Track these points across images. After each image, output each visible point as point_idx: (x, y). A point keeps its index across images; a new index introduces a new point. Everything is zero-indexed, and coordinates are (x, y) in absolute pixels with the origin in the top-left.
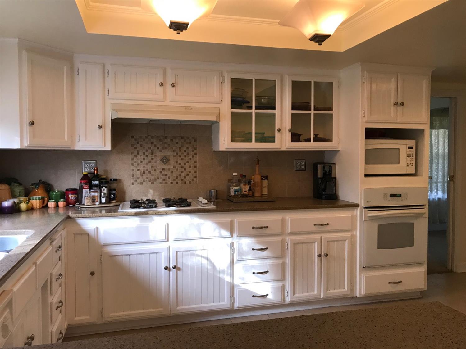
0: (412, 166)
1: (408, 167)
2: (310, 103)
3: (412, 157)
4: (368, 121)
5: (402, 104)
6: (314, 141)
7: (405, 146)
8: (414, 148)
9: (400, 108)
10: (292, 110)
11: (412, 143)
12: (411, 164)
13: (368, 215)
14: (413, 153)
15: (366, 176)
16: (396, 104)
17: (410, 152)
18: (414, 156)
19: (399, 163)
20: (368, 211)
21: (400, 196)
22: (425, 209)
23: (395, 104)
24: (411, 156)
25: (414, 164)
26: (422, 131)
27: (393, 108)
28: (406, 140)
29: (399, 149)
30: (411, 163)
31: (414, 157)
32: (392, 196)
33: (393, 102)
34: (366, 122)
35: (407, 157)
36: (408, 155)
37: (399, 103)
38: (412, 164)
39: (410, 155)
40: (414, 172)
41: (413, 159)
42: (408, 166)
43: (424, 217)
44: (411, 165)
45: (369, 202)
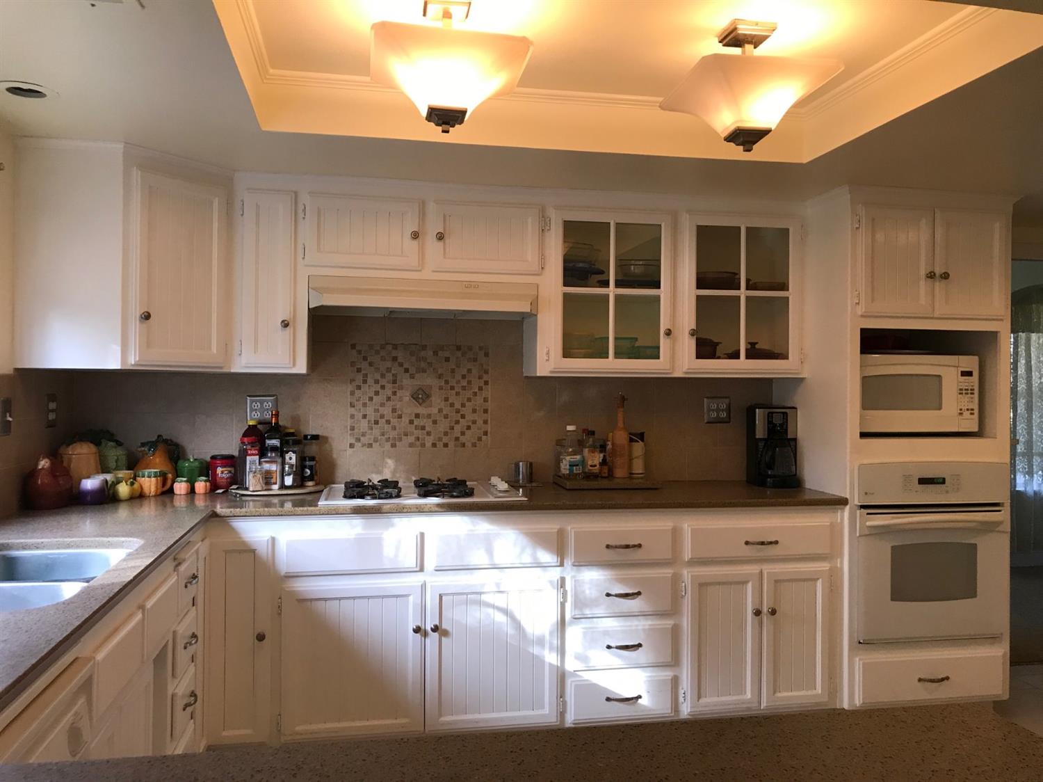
0: (972, 414)
1: (960, 417)
2: (737, 274)
3: (972, 394)
4: (865, 314)
5: (945, 276)
6: (748, 357)
7: (953, 369)
8: (976, 374)
9: (939, 285)
10: (698, 288)
11: (970, 362)
12: (968, 410)
13: (868, 524)
14: (972, 386)
15: (864, 435)
16: (931, 276)
17: (966, 384)
18: (976, 392)
19: (940, 408)
20: (868, 514)
21: (943, 481)
22: (1003, 512)
23: (928, 277)
24: (969, 392)
25: (976, 412)
26: (993, 336)
27: (923, 285)
28: (957, 357)
29: (939, 376)
30: (970, 407)
31: (976, 395)
32: (923, 481)
33: (923, 272)
34: (862, 316)
35: (960, 394)
36: (961, 390)
37: (937, 275)
38: (972, 410)
39: (967, 390)
40: (976, 429)
41: (972, 398)
42: (961, 414)
43: (999, 532)
44: (969, 412)
45: (870, 494)
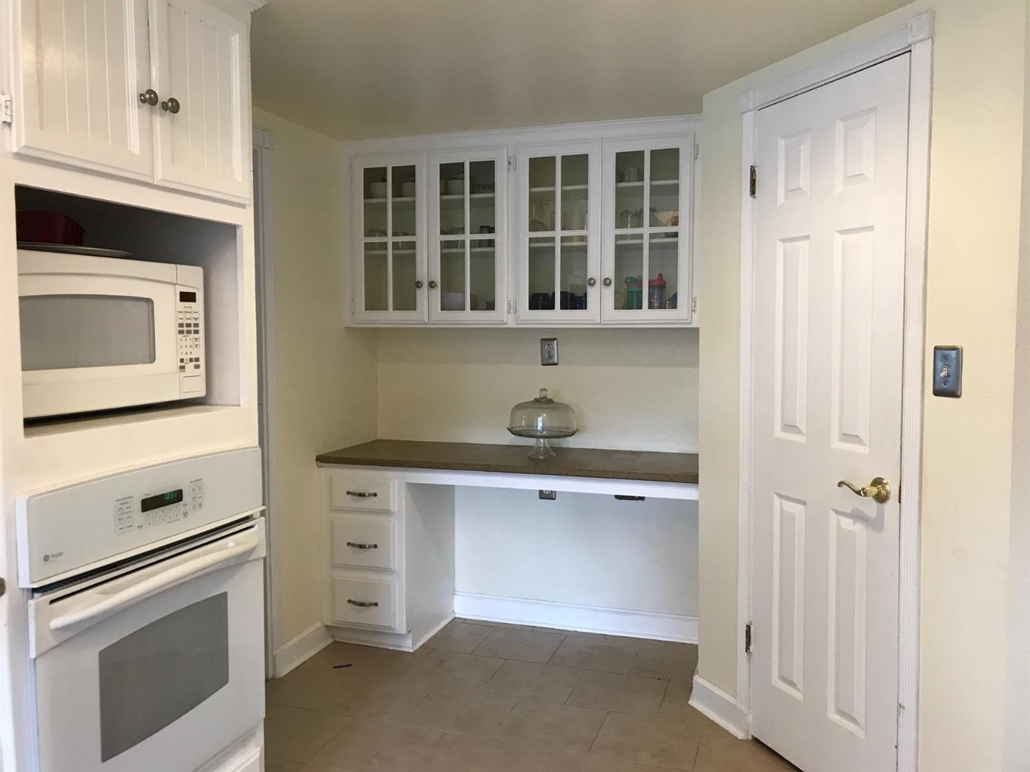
0: (197, 367)
1: (183, 374)
3: (196, 332)
4: (26, 152)
5: (173, 107)
7: (170, 287)
8: (200, 297)
9: (160, 121)
11: (191, 277)
12: (191, 360)
13: (57, 623)
14: (196, 319)
15: (32, 423)
16: (149, 99)
17: (188, 316)
18: (201, 328)
19: (152, 359)
20: (52, 602)
21: (177, 496)
22: (256, 527)
24: (192, 329)
25: (202, 363)
26: (229, 231)
27: (134, 113)
28: (174, 266)
29: (149, 301)
30: (193, 356)
31: (201, 335)
32: (151, 504)
33: (132, 89)
34: (20, 156)
35: (181, 332)
36: (181, 325)
37: (160, 100)
38: (197, 360)
39: (189, 325)
40: (202, 393)
41: (196, 339)
42: (182, 368)
43: (254, 560)
44: (194, 363)
45: (53, 556)
